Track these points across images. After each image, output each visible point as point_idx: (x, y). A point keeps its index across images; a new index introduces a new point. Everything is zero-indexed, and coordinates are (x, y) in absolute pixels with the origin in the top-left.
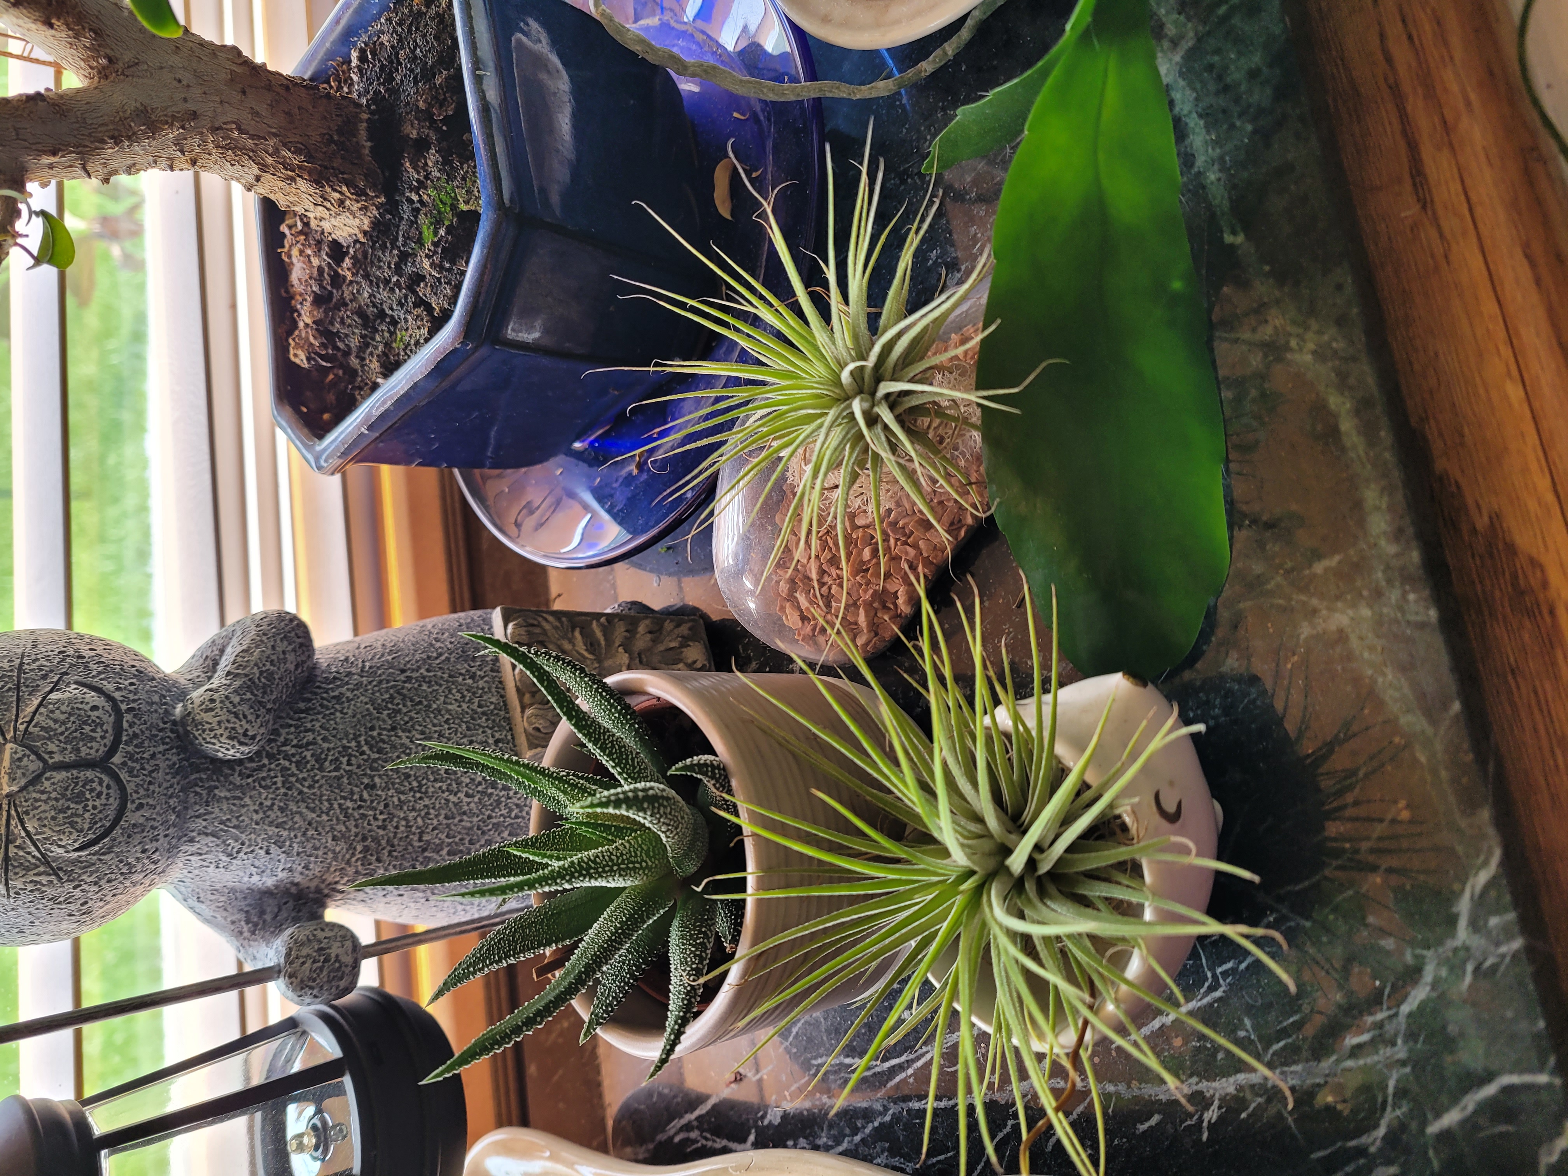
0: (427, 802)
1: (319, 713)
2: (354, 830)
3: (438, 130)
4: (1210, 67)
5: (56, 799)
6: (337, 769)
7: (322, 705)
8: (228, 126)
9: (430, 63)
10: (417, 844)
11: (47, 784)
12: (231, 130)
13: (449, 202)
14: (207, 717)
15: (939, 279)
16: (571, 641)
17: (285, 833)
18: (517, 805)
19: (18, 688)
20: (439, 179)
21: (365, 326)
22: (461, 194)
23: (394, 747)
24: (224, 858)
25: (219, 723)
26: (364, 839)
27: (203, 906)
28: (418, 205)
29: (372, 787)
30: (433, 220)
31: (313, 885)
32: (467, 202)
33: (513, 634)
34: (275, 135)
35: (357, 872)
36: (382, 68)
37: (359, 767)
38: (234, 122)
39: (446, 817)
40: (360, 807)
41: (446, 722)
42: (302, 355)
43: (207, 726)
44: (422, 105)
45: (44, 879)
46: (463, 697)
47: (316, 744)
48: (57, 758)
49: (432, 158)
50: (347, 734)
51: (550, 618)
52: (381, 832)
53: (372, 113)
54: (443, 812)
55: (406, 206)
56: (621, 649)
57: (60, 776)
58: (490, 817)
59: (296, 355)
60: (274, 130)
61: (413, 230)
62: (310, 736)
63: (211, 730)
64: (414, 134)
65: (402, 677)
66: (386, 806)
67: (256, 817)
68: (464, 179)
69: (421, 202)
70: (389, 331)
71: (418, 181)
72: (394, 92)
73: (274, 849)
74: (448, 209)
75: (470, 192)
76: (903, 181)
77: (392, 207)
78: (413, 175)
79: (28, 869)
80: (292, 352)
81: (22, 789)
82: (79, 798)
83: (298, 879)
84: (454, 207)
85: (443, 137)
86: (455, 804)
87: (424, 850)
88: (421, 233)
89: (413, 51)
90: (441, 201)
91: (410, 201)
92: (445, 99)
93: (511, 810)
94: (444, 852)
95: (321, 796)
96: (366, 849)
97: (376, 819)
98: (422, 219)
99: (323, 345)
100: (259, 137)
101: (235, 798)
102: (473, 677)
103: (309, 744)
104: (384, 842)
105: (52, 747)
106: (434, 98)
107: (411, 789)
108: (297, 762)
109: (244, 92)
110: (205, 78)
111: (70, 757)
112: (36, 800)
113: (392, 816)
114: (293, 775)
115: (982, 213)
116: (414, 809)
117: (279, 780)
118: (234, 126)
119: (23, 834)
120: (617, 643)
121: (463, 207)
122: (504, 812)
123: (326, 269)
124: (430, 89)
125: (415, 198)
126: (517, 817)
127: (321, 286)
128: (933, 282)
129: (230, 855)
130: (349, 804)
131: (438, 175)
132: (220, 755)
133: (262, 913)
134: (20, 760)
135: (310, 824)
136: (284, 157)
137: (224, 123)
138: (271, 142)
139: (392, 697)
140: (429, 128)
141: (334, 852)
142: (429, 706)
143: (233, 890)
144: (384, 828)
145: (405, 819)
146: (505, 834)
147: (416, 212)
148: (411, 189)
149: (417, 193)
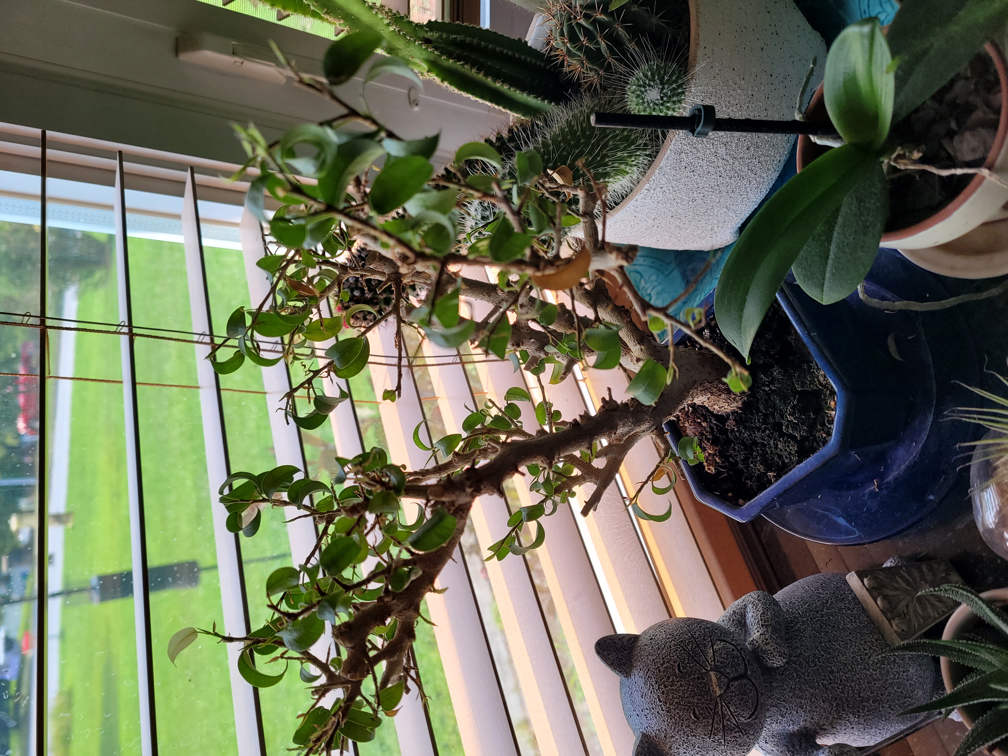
0: (858, 676)
1: (796, 639)
2: (830, 695)
5: (738, 695)
6: (815, 665)
7: (795, 635)
10: (858, 699)
11: (733, 688)
14: (768, 647)
16: (897, 582)
17: (803, 701)
18: (897, 672)
19: (698, 646)
21: (746, 449)
23: (834, 650)
24: (780, 718)
25: (774, 649)
26: (836, 699)
27: (768, 745)
29: (832, 672)
31: (813, 728)
33: (869, 584)
35: (834, 718)
37: (824, 663)
39: (868, 683)
40: (831, 683)
41: (850, 633)
42: (712, 468)
43: (769, 652)
44: (763, 349)
45: (737, 735)
46: (851, 620)
47: (802, 654)
48: (732, 675)
50: (812, 647)
51: (881, 573)
52: (842, 695)
54: (866, 681)
56: (922, 582)
57: (736, 683)
58: (887, 680)
59: (709, 469)
62: (799, 651)
63: (771, 653)
65: (818, 615)
66: (841, 681)
67: (791, 695)
69: (771, 389)
70: (761, 450)
73: (800, 710)
78: (765, 379)
79: (732, 730)
80: (706, 468)
81: (725, 692)
82: (745, 693)
83: (808, 725)
84: (793, 390)
86: (870, 676)
87: (862, 702)
88: (774, 404)
90: (785, 388)
91: (764, 391)
93: (895, 675)
94: (871, 702)
95: (814, 679)
96: (837, 705)
97: (839, 688)
98: (773, 398)
99: (723, 462)
101: (780, 686)
102: (849, 609)
103: (800, 654)
104: (844, 700)
105: (728, 670)
107: (849, 671)
108: (799, 664)
111: (736, 675)
112: (731, 696)
113: (845, 686)
114: (799, 671)
116: (853, 681)
117: (795, 674)
119: (729, 713)
120: (918, 580)
121: (800, 389)
122: (892, 676)
123: (715, 427)
125: (767, 389)
126: (898, 678)
127: (713, 435)
129: (782, 716)
130: (825, 682)
131: (781, 377)
132: (775, 665)
133: (793, 746)
134: (720, 678)
135: (812, 695)
139: (821, 627)
141: (824, 708)
142: (838, 627)
143: (780, 734)
144: (842, 692)
145: (851, 686)
146: (895, 688)
147: (769, 395)
148: (764, 385)
149: (769, 387)
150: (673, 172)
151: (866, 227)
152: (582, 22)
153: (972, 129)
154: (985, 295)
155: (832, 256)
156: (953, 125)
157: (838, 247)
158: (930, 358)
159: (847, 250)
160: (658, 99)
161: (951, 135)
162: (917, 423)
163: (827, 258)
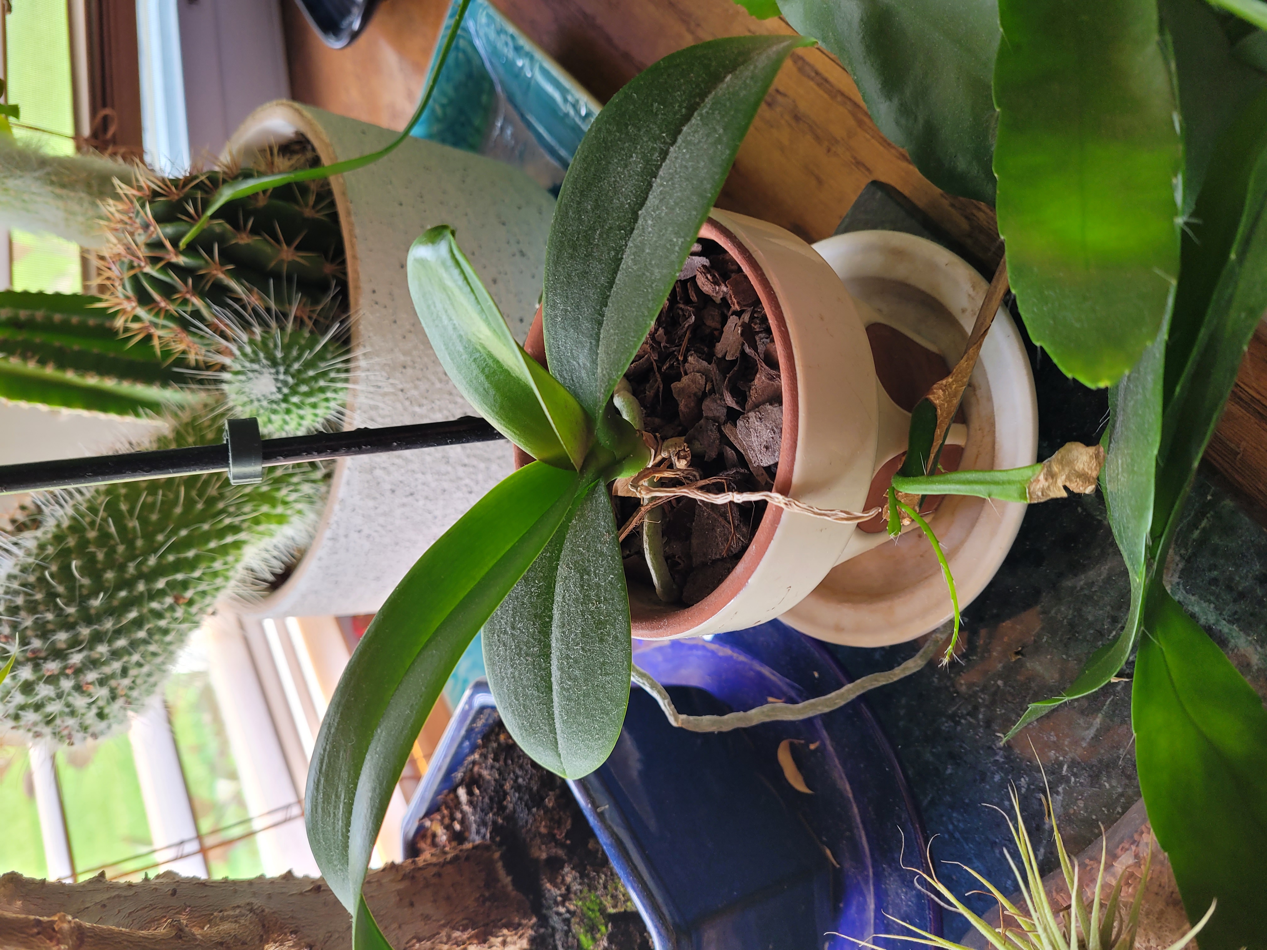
3: (562, 845)
4: (1214, 581)
8: (411, 944)
9: (535, 788)
12: (413, 945)
13: (597, 908)
15: (1041, 804)
20: (581, 891)
22: (608, 902)
28: (568, 915)
30: (587, 928)
32: (615, 906)
34: (444, 926)
36: (491, 799)
38: (413, 938)
44: (543, 830)
49: (569, 875)
53: (500, 845)
55: (555, 918)
60: (442, 922)
61: (570, 939)
64: (544, 856)
68: (605, 887)
69: (568, 911)
71: (561, 895)
72: (511, 818)
74: (598, 914)
75: (614, 897)
76: (958, 723)
77: (544, 921)
78: (553, 891)
84: (602, 911)
85: (570, 851)
88: (578, 940)
89: (515, 781)
90: (589, 909)
91: (559, 914)
92: (560, 818)
98: (575, 928)
100: (434, 935)
106: (552, 820)
109: (412, 905)
110: (382, 913)
115: (1054, 738)
118: (415, 941)
121: (611, 911)
124: (545, 813)
125: (562, 910)
128: (1036, 807)
131: (579, 887)
136: (456, 938)
137: (407, 943)
138: (443, 933)
140: (556, 847)
147: (567, 922)
148: (556, 903)
149: (564, 906)
150: (371, 503)
151: (600, 624)
152: (148, 269)
153: (756, 406)
154: (899, 673)
155: (555, 687)
156: (730, 401)
157: (561, 669)
158: (848, 787)
159: (577, 672)
160: (272, 393)
161: (733, 416)
162: (853, 910)
163: (551, 689)
